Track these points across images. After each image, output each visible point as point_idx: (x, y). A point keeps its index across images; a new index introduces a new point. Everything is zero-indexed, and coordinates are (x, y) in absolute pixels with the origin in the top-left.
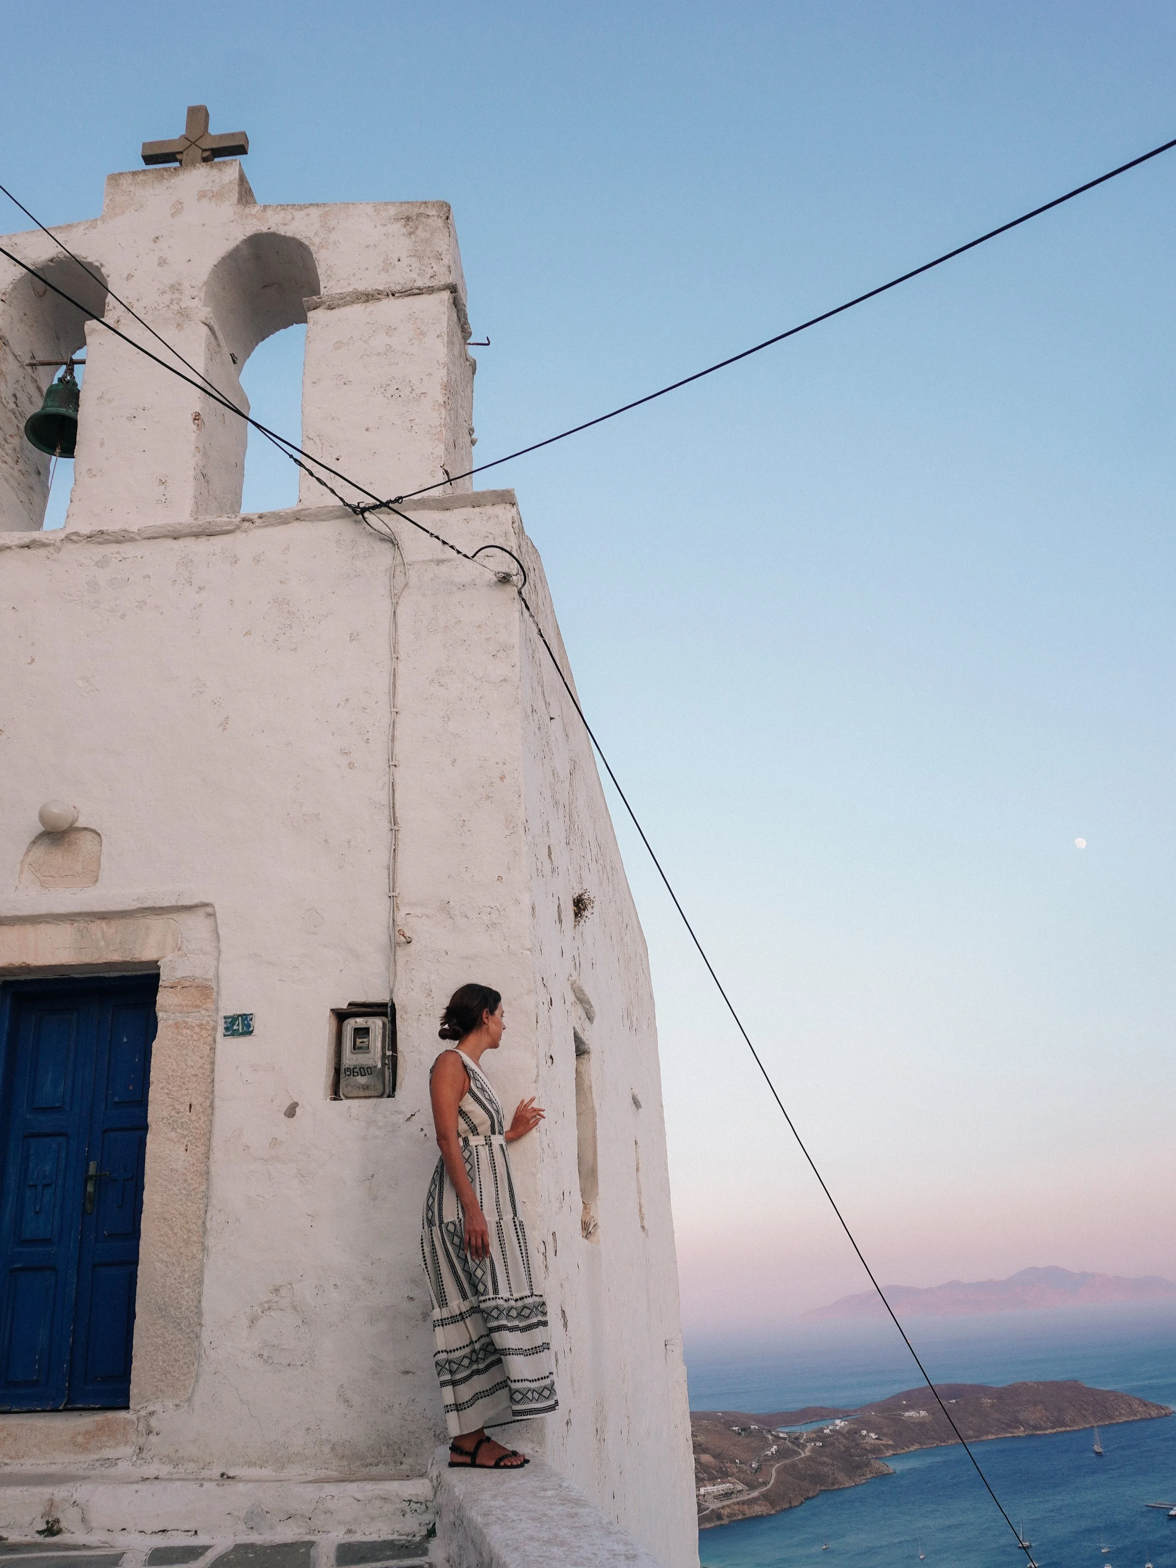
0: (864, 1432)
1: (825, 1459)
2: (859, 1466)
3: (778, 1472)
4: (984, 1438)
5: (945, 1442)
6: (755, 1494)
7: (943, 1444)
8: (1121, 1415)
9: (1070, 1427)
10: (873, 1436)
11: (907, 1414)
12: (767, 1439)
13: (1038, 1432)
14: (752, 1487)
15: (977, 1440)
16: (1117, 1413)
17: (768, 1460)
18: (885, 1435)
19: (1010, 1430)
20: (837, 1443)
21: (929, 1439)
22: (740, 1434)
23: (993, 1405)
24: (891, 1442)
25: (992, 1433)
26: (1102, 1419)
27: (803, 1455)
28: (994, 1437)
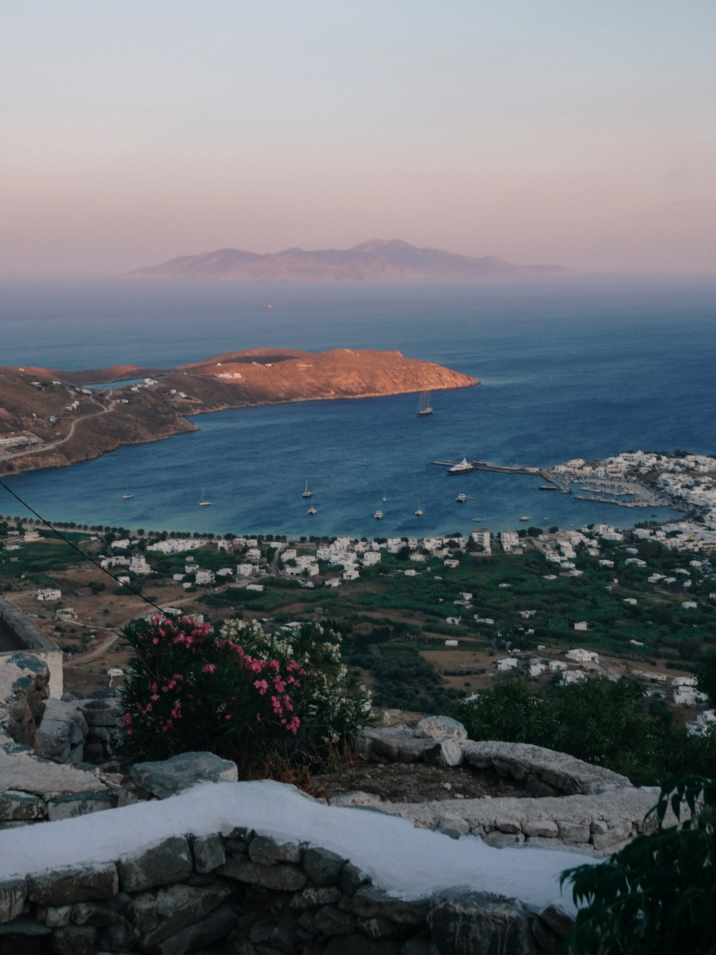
0: (174, 391)
1: (129, 415)
2: (163, 423)
3: (78, 426)
4: (294, 400)
5: (255, 403)
6: (51, 446)
7: (252, 405)
8: (430, 384)
9: (379, 392)
10: (183, 395)
11: (221, 376)
12: (69, 395)
13: (347, 397)
14: (47, 440)
15: (287, 402)
16: (426, 382)
17: (69, 415)
18: (195, 395)
19: (321, 394)
20: (144, 402)
21: (240, 399)
22: (40, 389)
23: (308, 370)
24: (200, 402)
25: (303, 396)
26: (411, 387)
27: (106, 411)
28: (304, 399)
